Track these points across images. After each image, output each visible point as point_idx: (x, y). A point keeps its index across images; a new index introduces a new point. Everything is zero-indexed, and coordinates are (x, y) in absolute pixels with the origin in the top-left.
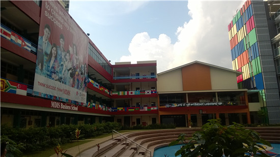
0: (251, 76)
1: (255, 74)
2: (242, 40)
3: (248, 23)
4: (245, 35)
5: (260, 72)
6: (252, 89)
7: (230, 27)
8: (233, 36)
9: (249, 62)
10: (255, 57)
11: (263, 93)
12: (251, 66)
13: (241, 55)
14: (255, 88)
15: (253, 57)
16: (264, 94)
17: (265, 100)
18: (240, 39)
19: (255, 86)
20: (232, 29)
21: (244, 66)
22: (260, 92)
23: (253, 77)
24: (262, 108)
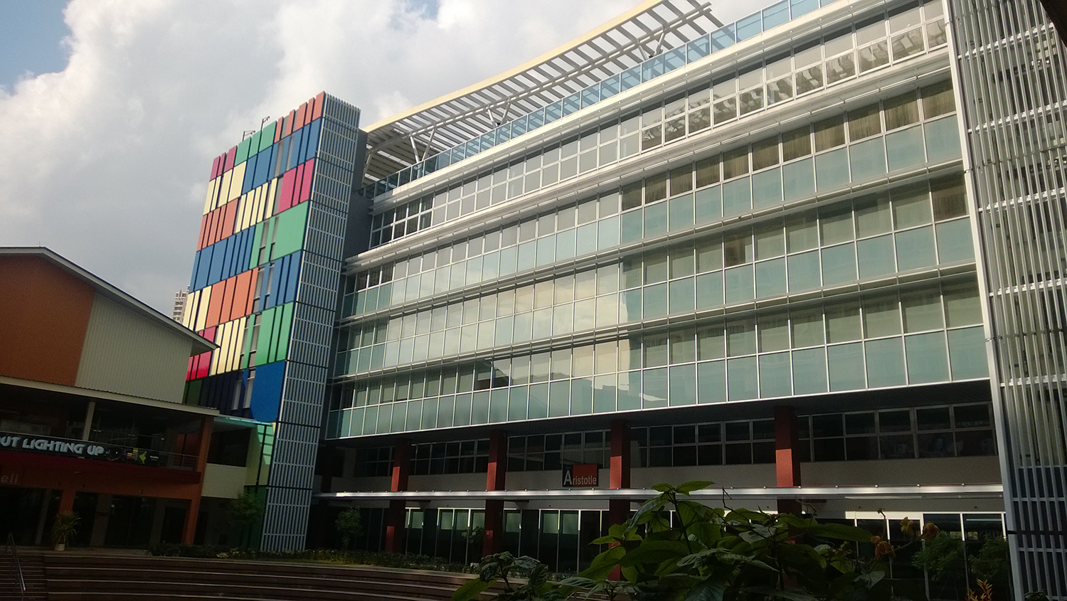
0: (244, 366)
1: (258, 360)
2: (252, 230)
3: (290, 177)
4: (269, 215)
5: (281, 357)
6: (233, 413)
7: (222, 166)
8: (222, 202)
9: (253, 313)
10: (280, 301)
11: (268, 433)
12: (256, 329)
13: (231, 281)
14: (243, 412)
15: (271, 301)
16: (269, 440)
17: (267, 460)
18: (243, 223)
19: (247, 405)
20: (227, 175)
21: (229, 325)
22: (261, 429)
23: (249, 370)
24: (248, 488)
